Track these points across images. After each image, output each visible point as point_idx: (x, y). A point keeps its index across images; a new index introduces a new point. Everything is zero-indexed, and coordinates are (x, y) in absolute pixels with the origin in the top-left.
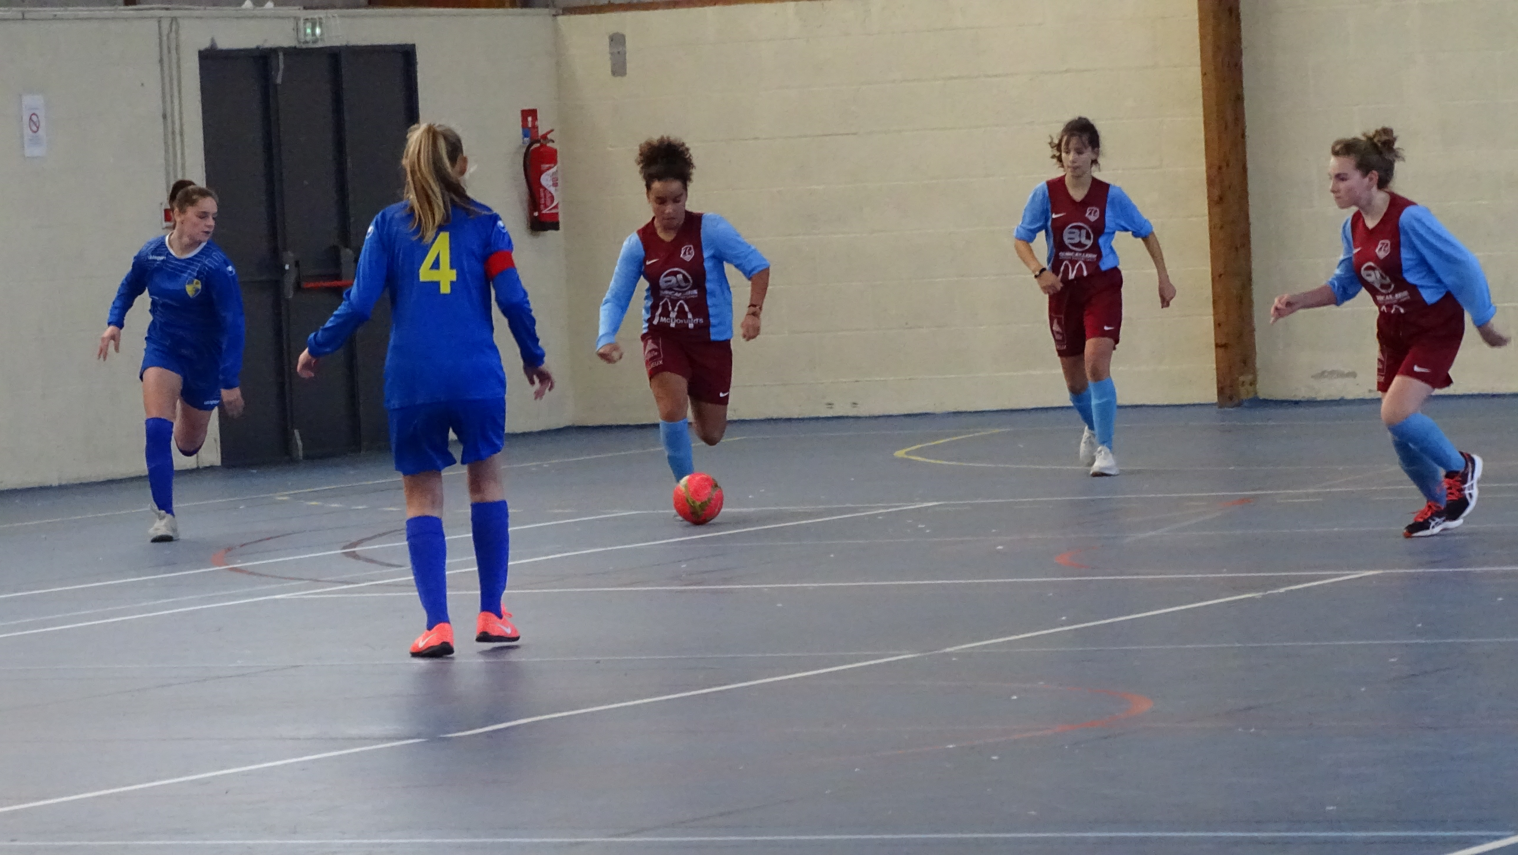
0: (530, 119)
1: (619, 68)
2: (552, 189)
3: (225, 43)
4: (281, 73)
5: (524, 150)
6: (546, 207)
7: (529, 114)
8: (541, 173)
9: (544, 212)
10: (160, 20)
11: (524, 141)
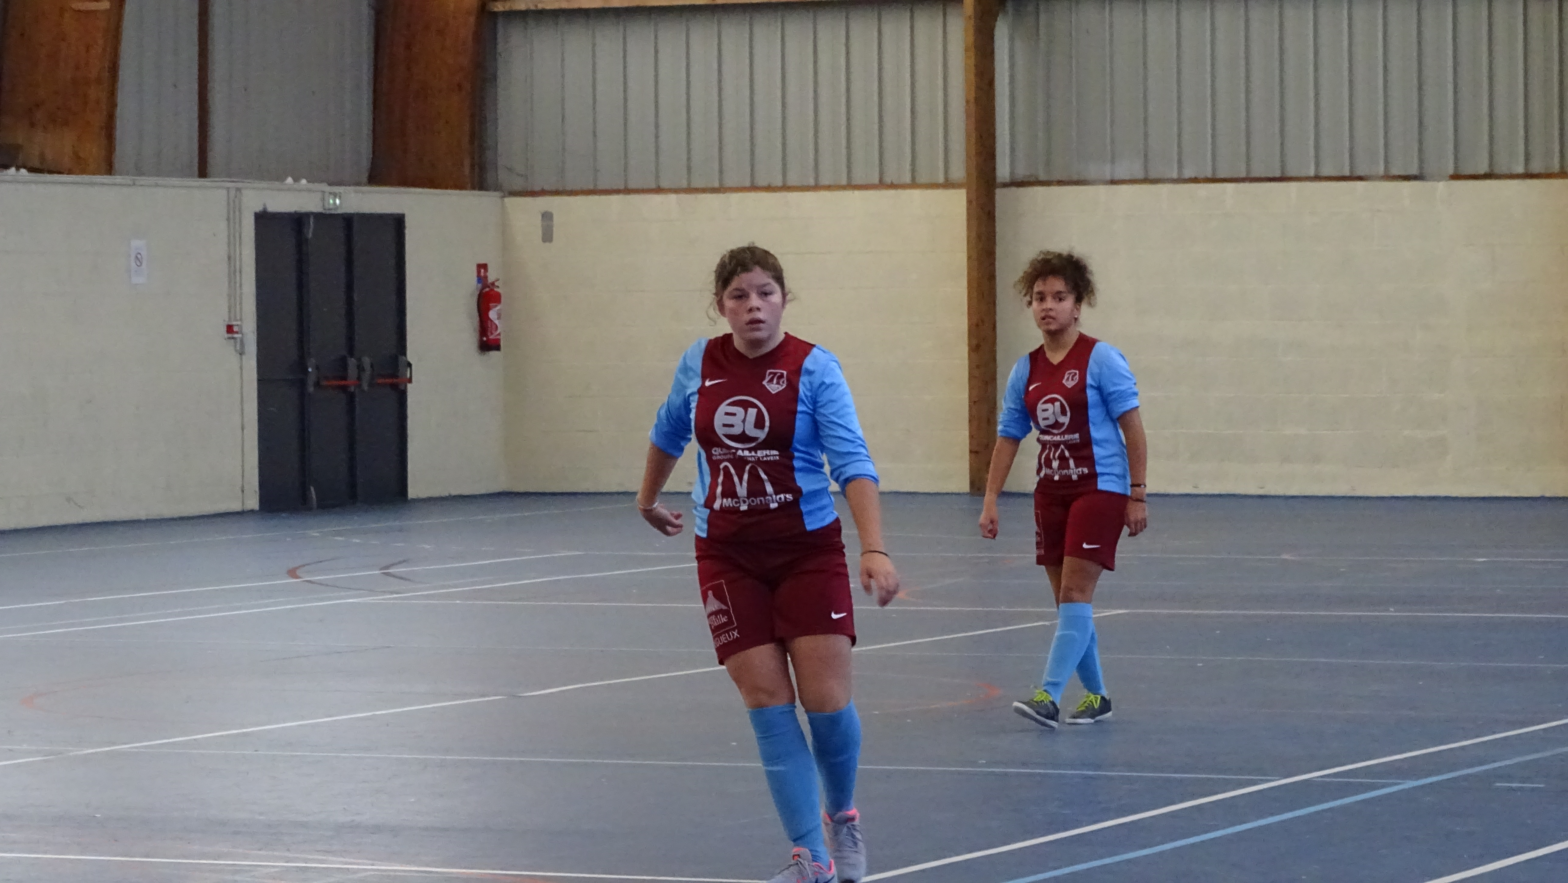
0: (482, 271)
1: (547, 236)
2: (497, 322)
3: (273, 208)
4: (311, 231)
5: (478, 293)
6: (492, 334)
7: (482, 267)
8: (489, 309)
9: (491, 337)
10: (228, 189)
11: (477, 286)
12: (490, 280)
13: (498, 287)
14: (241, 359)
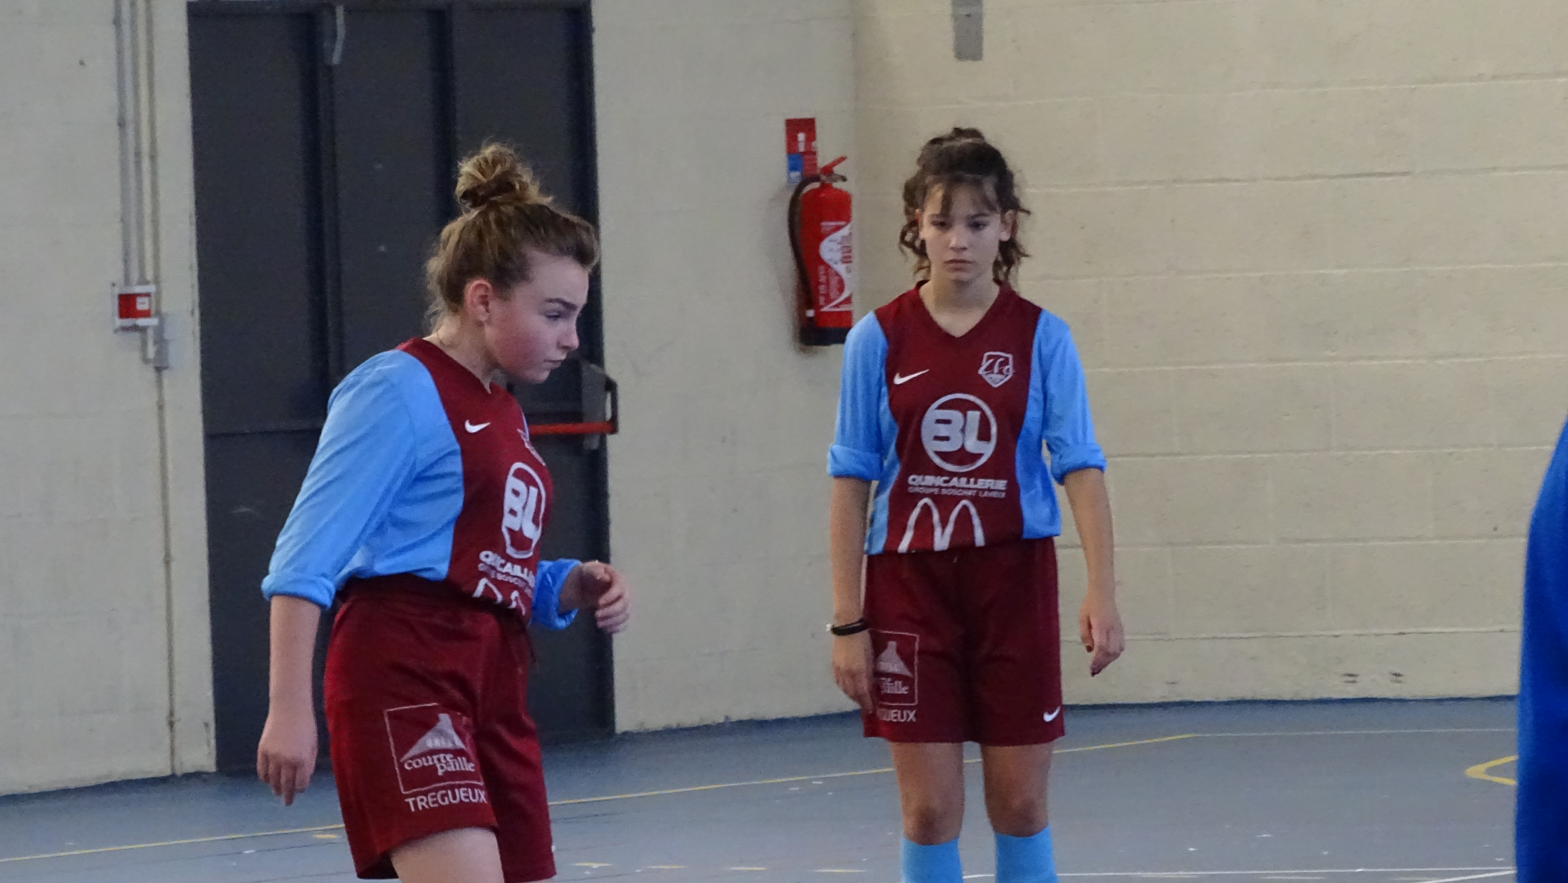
0: (801, 137)
1: (969, 45)
2: (841, 268)
4: (339, 47)
5: (790, 194)
6: (828, 301)
7: (800, 128)
8: (821, 238)
9: (826, 309)
11: (789, 178)
12: (822, 161)
13: (844, 179)
14: (160, 382)
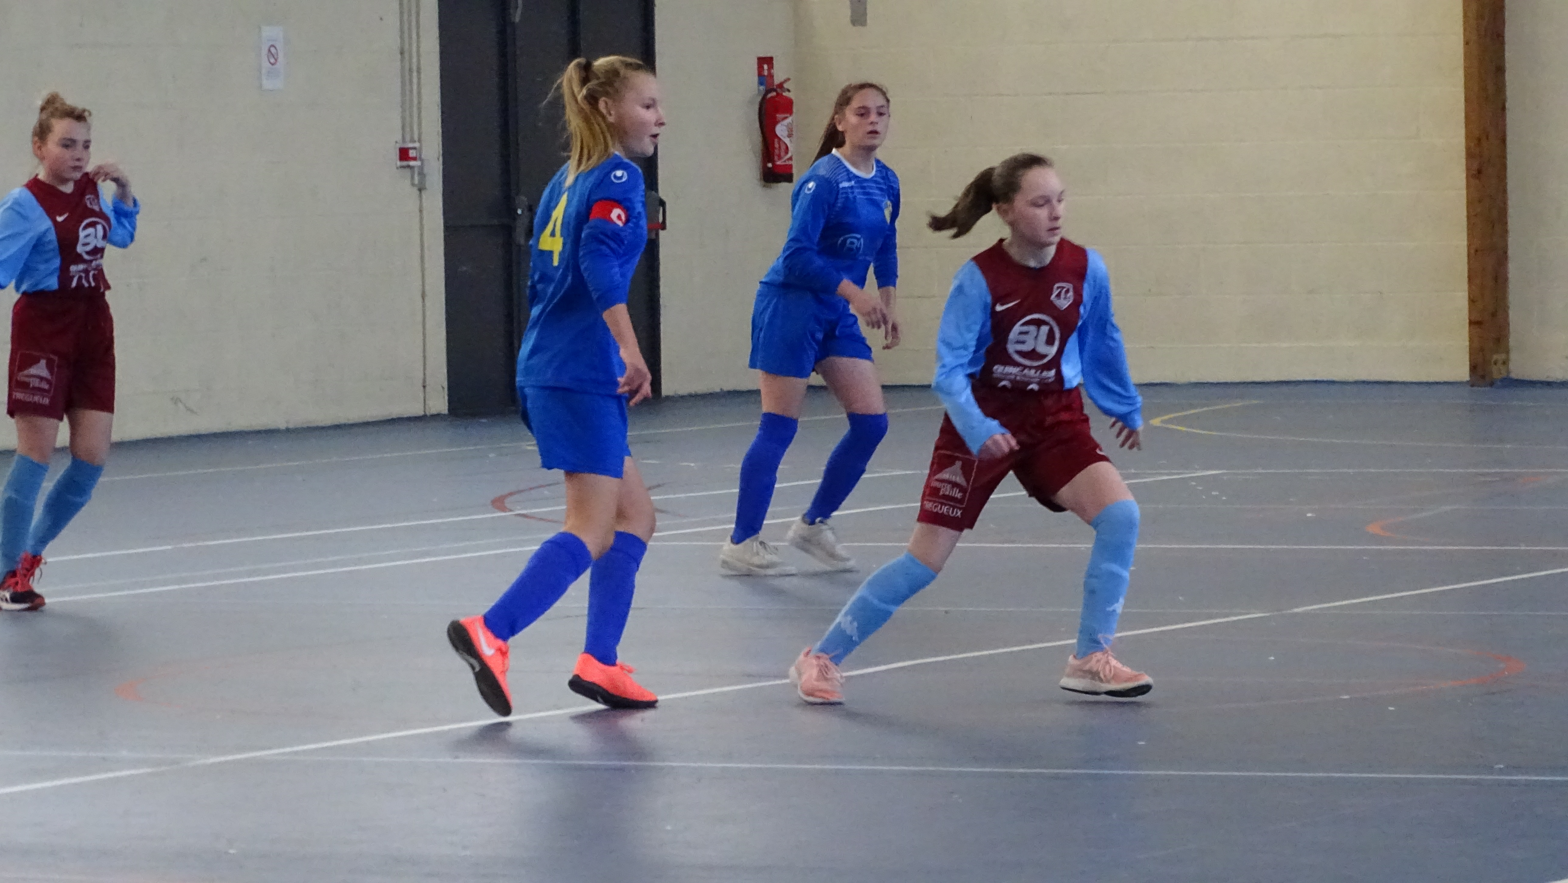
0: (766, 67)
1: (859, 18)
2: (787, 141)
5: (759, 99)
6: (780, 158)
7: (765, 62)
8: (775, 122)
9: (779, 163)
11: (759, 90)
12: (777, 81)
13: (789, 91)
14: (420, 196)
